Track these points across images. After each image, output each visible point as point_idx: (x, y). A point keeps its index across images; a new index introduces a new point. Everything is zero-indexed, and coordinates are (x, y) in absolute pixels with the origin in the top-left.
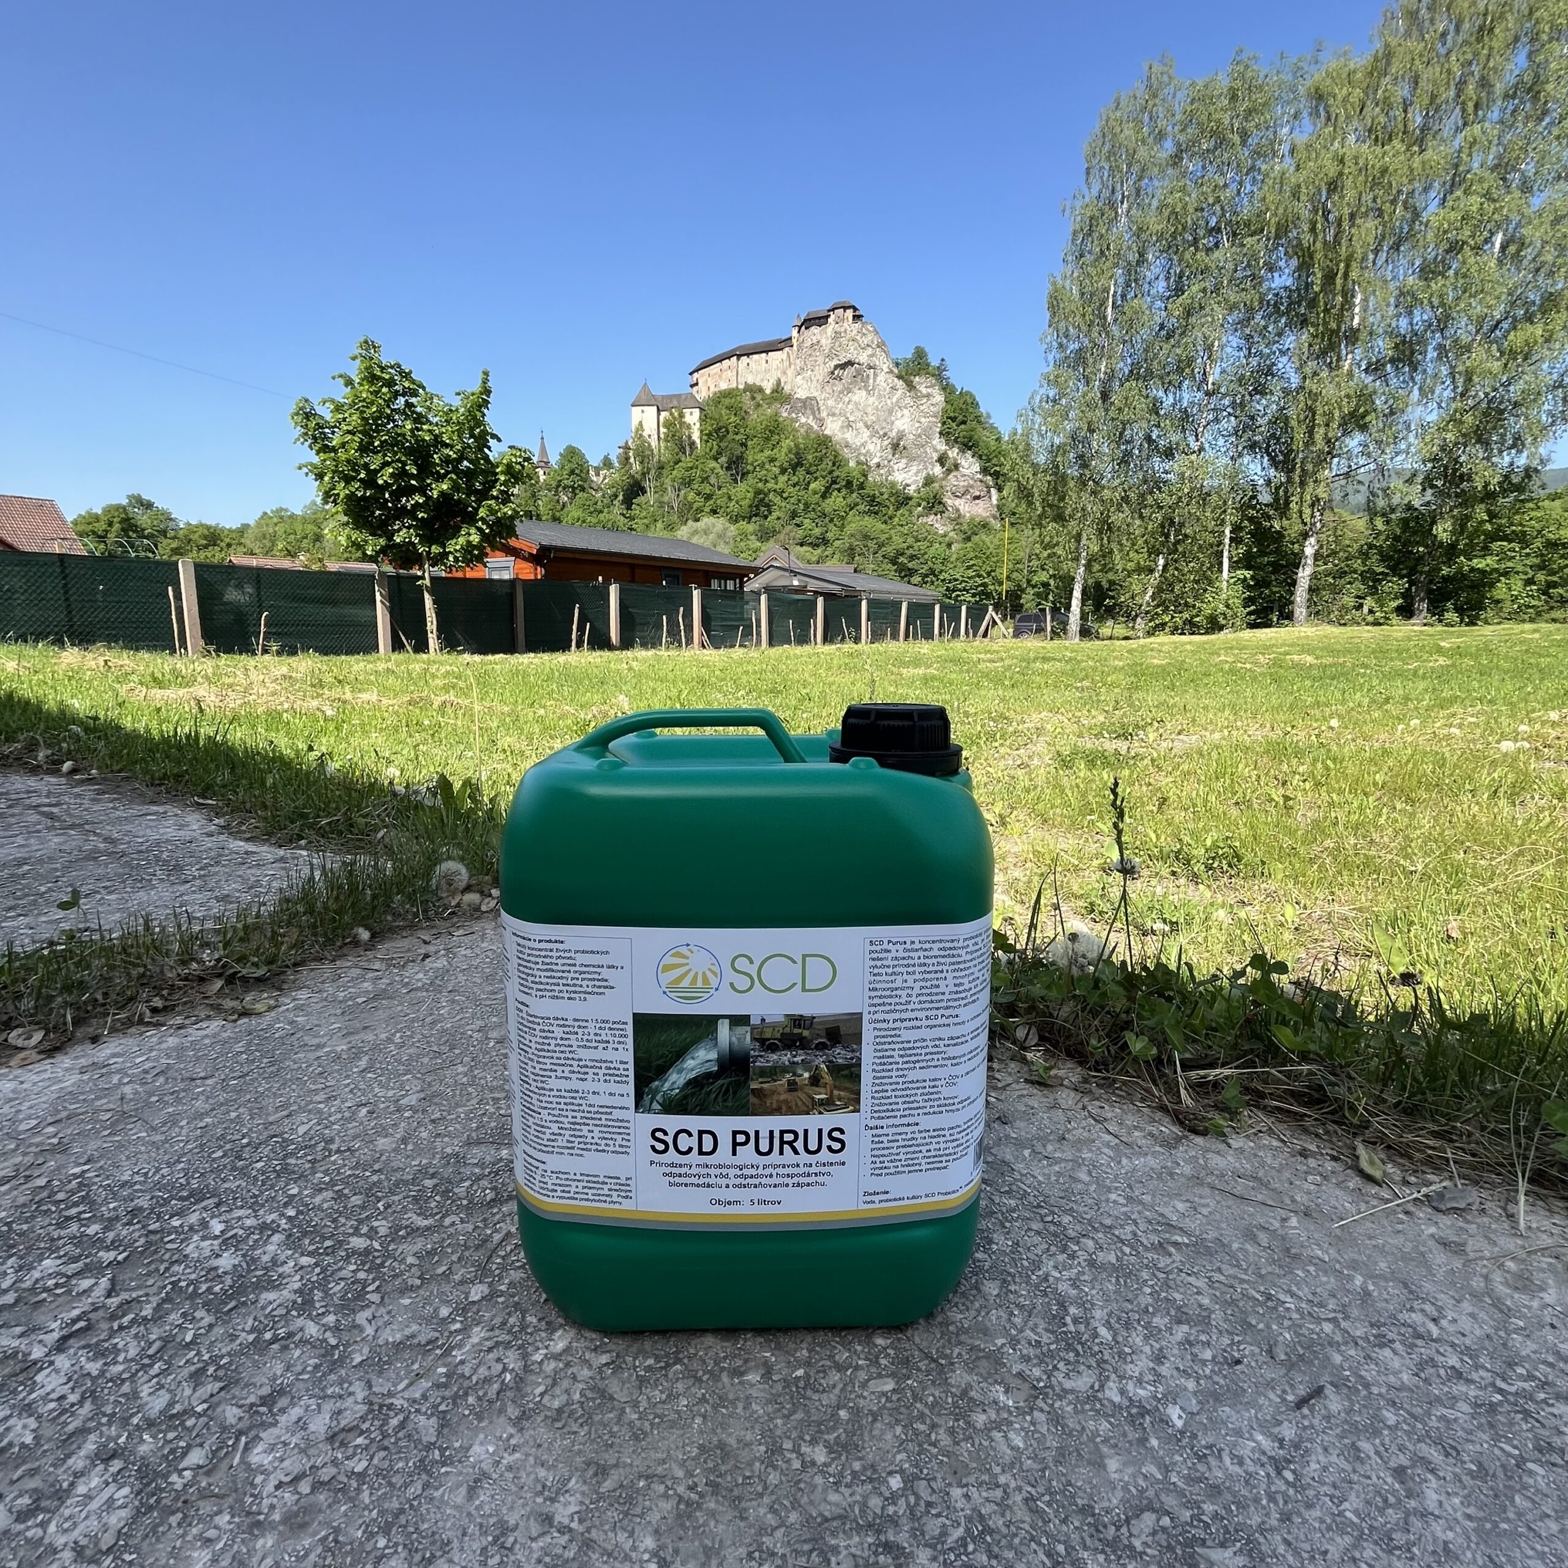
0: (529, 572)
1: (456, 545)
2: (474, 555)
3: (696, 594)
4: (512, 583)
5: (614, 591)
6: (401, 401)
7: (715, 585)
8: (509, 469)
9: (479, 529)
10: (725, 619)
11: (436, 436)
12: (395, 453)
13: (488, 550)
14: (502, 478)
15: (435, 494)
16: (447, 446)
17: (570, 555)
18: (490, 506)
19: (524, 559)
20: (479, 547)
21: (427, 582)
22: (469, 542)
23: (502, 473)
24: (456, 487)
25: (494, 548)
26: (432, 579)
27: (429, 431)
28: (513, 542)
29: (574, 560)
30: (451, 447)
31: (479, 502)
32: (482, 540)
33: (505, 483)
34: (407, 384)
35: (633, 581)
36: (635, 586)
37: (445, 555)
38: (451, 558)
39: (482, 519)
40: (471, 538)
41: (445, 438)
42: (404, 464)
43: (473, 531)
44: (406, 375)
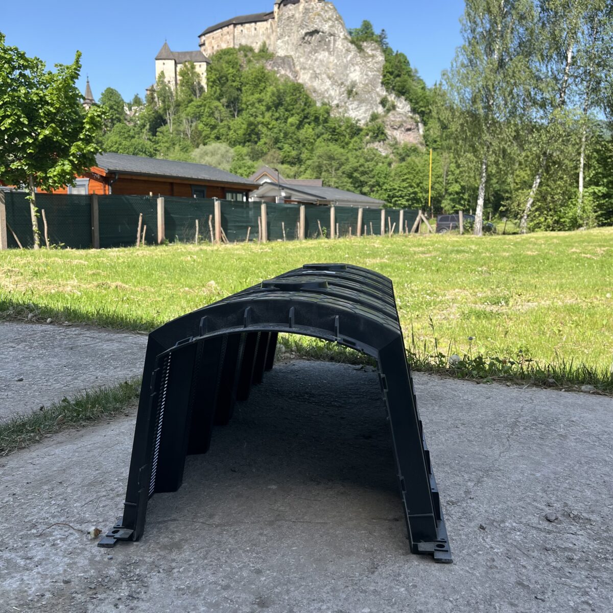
0: (101, 189)
1: (54, 172)
2: (66, 179)
3: (217, 204)
4: (90, 197)
5: (160, 202)
6: (17, 73)
7: (229, 197)
8: (92, 121)
9: (71, 161)
10: (238, 222)
11: (40, 97)
12: (13, 110)
13: (76, 176)
14: (88, 127)
15: (41, 137)
16: (48, 104)
17: (129, 177)
18: (77, 146)
19: (97, 179)
20: (71, 173)
21: (33, 197)
22: (63, 170)
23: (87, 123)
24: (55, 133)
25: (79, 174)
26: (36, 194)
27: (37, 94)
28: (93, 169)
29: (131, 180)
30: (52, 105)
31: (71, 142)
32: (72, 169)
33: (89, 130)
34: (22, 62)
35: (172, 194)
36: (174, 199)
37: (46, 179)
38: (50, 181)
39: (73, 155)
40: (65, 168)
41: (47, 98)
42: (19, 117)
43: (66, 162)
44: (22, 56)
